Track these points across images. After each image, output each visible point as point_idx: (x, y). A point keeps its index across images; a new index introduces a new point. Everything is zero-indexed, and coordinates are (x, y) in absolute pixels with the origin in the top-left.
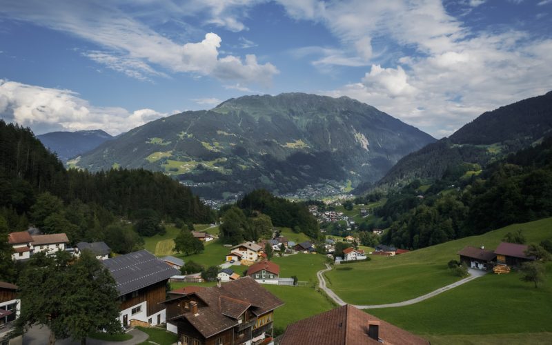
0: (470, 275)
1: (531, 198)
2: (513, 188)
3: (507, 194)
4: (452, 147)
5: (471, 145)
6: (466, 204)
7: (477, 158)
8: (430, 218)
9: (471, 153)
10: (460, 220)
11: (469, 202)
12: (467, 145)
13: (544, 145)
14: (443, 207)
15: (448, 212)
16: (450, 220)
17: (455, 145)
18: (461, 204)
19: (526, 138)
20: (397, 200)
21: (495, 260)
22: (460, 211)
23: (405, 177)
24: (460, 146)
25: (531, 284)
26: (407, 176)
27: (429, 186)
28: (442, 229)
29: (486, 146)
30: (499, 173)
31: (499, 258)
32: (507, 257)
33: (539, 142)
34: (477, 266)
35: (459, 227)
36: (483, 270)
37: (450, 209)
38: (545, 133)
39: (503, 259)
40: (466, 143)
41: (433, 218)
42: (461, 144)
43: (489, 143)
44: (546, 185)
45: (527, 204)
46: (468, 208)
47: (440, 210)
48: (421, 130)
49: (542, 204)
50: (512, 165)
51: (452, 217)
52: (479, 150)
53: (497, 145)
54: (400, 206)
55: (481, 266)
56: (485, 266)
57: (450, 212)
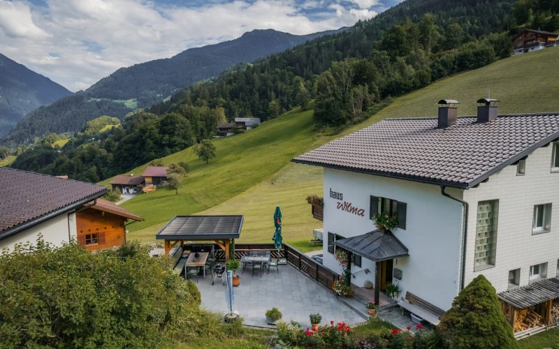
0: (122, 199)
1: (167, 137)
2: (152, 129)
3: (147, 134)
4: (89, 101)
5: (109, 100)
6: (109, 151)
7: (115, 113)
8: (73, 168)
9: (109, 108)
10: (103, 167)
11: (112, 149)
12: (105, 99)
13: (172, 100)
14: (86, 155)
15: (91, 161)
16: (95, 167)
17: (92, 99)
18: (104, 152)
19: (158, 95)
20: (29, 157)
21: (143, 183)
22: (103, 158)
23: (36, 132)
24: (98, 100)
25: (173, 192)
26: (40, 131)
27: (67, 140)
28: (87, 177)
29: (123, 101)
30: (139, 121)
31: (147, 180)
32: (153, 178)
33: (168, 99)
34: (128, 192)
35: (104, 174)
36: (133, 194)
37: (94, 157)
38: (172, 92)
39: (150, 180)
40: (105, 97)
41: (76, 168)
42: (99, 98)
43: (126, 98)
44: (177, 125)
45: (164, 142)
46: (111, 154)
47: (83, 159)
48: (52, 80)
49: (175, 142)
50: (149, 114)
51: (96, 165)
52: (118, 105)
53: (134, 101)
54: (35, 162)
55: (131, 191)
56: (135, 190)
57: (94, 159)
